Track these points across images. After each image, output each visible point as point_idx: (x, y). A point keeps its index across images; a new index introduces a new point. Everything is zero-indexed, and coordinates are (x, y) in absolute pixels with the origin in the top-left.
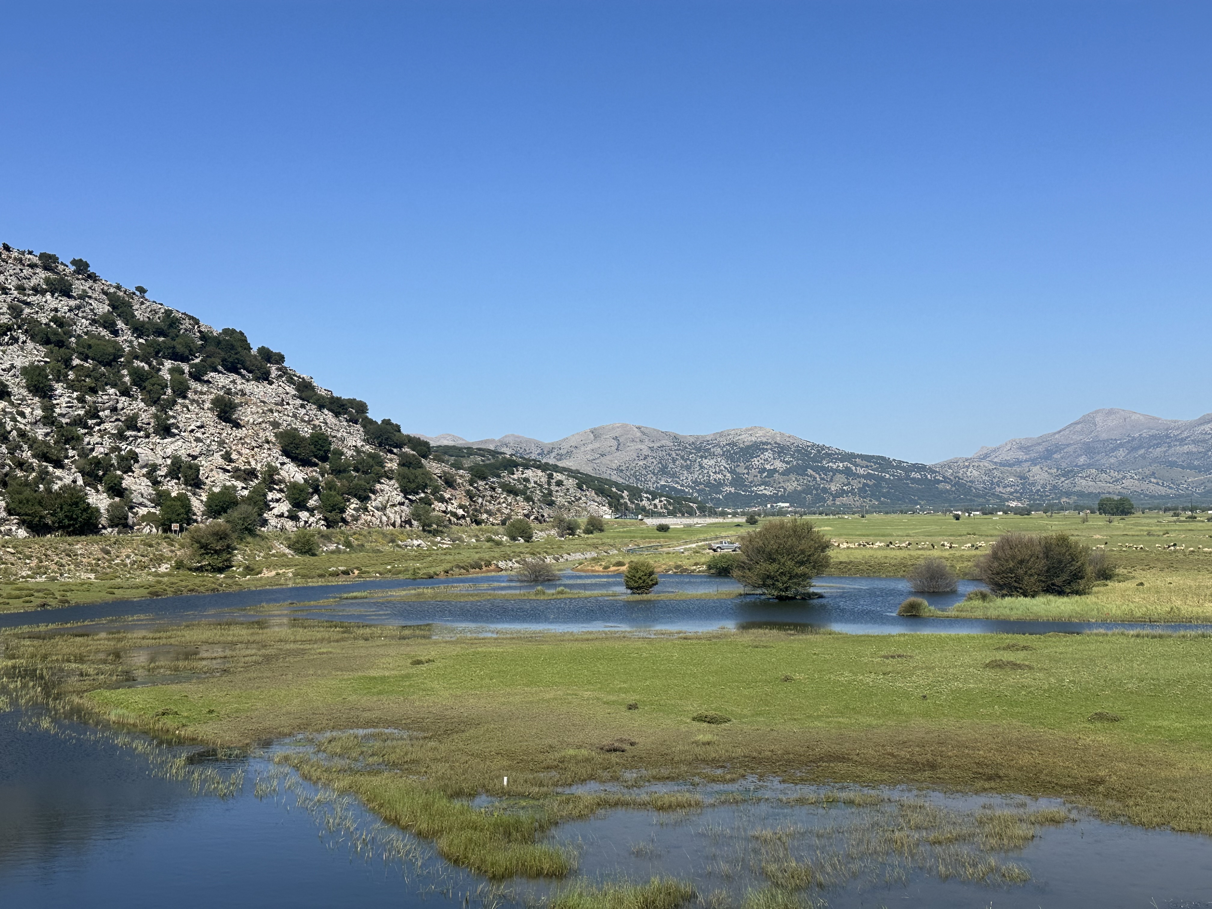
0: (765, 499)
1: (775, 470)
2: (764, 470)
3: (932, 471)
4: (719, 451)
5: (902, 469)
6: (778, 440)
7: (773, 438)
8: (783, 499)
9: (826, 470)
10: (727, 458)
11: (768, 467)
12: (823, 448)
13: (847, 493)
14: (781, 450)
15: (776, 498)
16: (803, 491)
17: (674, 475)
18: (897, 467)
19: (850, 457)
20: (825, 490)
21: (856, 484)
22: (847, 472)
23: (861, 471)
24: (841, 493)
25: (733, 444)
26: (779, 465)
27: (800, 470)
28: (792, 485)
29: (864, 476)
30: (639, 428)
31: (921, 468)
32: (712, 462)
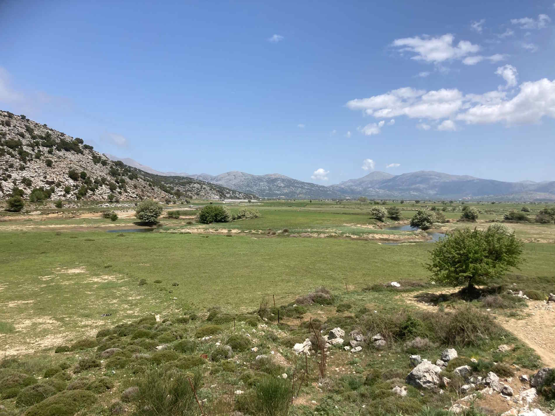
0: (277, 195)
1: (281, 187)
2: (278, 186)
3: (326, 188)
4: (265, 180)
5: (318, 187)
6: (282, 178)
7: (281, 177)
8: (283, 195)
9: (296, 187)
10: (267, 182)
11: (279, 185)
12: (295, 180)
13: (301, 193)
14: (283, 180)
15: (281, 195)
16: (289, 193)
17: (251, 187)
18: (316, 186)
19: (303, 183)
20: (295, 193)
21: (304, 191)
22: (302, 187)
23: (306, 187)
24: (300, 193)
25: (269, 178)
26: (282, 185)
27: (288, 187)
28: (286, 191)
29: (307, 189)
30: (242, 173)
31: (323, 187)
32: (262, 184)
